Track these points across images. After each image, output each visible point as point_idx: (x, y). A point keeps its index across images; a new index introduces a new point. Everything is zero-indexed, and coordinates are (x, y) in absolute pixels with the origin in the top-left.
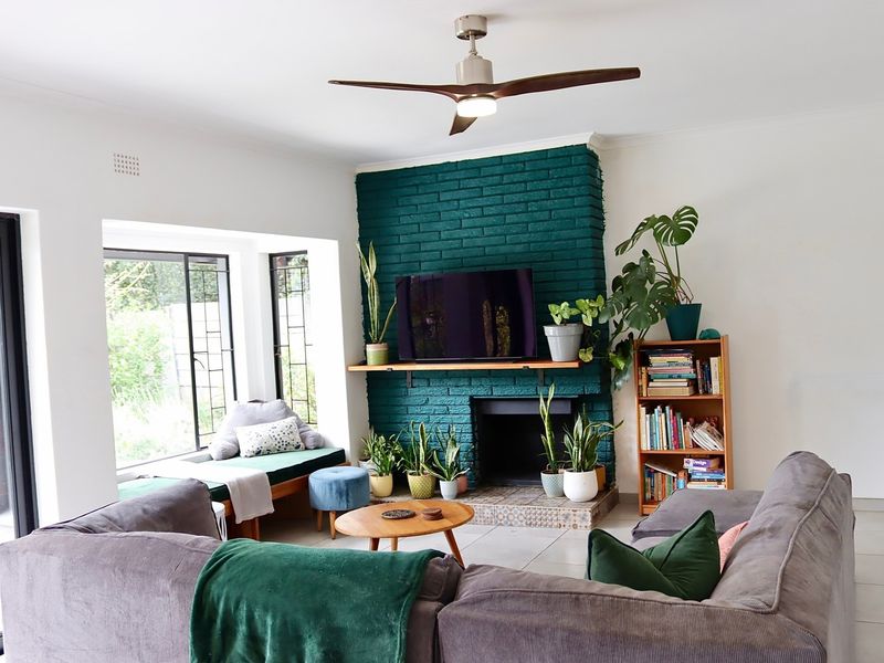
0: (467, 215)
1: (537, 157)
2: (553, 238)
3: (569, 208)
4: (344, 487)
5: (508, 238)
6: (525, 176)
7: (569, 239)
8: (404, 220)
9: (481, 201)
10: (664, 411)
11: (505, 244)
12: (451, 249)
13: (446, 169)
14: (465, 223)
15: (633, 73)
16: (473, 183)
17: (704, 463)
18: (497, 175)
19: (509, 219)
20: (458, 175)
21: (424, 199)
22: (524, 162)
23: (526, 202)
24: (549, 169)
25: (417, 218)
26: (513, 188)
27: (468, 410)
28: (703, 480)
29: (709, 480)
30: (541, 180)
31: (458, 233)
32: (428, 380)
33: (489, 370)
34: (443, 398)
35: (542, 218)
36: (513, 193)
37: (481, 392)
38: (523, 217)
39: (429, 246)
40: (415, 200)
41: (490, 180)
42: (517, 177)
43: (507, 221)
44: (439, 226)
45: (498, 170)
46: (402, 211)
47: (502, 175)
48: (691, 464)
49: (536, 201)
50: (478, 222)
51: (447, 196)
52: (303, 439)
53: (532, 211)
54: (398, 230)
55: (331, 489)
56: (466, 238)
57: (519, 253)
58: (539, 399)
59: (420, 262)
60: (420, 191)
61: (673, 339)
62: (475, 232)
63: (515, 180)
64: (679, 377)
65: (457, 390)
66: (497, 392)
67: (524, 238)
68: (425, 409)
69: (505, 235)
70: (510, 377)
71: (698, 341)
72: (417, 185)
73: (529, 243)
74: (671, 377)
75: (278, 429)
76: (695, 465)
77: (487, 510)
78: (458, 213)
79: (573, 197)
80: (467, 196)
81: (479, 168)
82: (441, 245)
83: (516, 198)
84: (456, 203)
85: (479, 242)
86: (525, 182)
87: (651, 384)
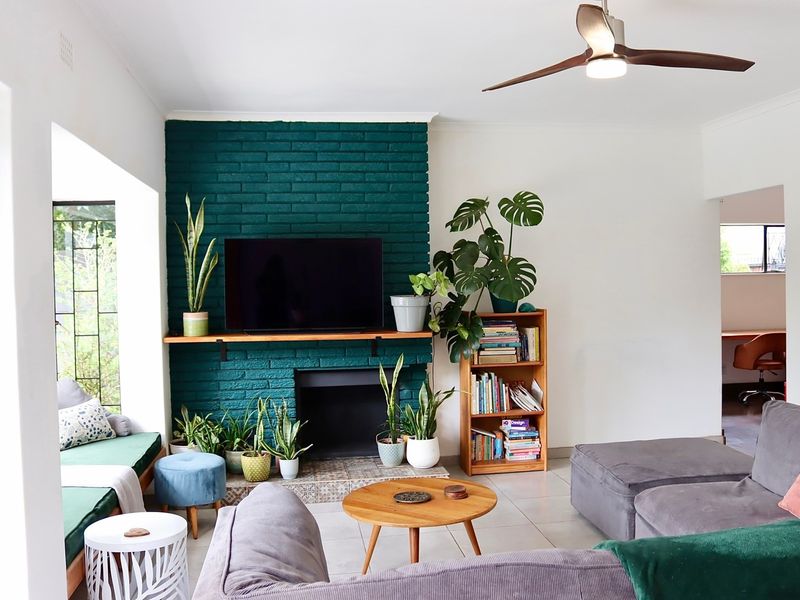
0: (298, 179)
1: (377, 129)
2: (390, 210)
3: (408, 182)
4: (211, 477)
5: (343, 205)
6: (364, 146)
7: (407, 213)
8: (223, 177)
9: (315, 166)
10: (490, 377)
11: (339, 212)
12: (279, 213)
13: (276, 128)
14: (295, 187)
15: (742, 65)
16: (306, 146)
17: (522, 423)
18: (335, 141)
19: (345, 187)
20: (289, 136)
21: (249, 157)
22: (363, 132)
23: (364, 172)
24: (388, 142)
25: (237, 177)
26: (351, 156)
27: (292, 383)
28: (519, 438)
29: (525, 438)
30: (381, 152)
31: (286, 197)
32: (246, 351)
33: (318, 341)
34: (263, 371)
35: (379, 190)
36: (350, 162)
37: (308, 364)
38: (360, 187)
39: (252, 209)
40: (238, 157)
41: (327, 146)
42: (354, 146)
43: (343, 189)
44: (267, 187)
45: (336, 136)
46: (222, 167)
47: (339, 142)
48: (510, 425)
49: (374, 172)
50: (311, 187)
51: (277, 157)
52: (113, 423)
53: (370, 182)
54: (216, 187)
55: (197, 481)
56: (297, 203)
57: (355, 223)
58: (378, 370)
59: (241, 224)
60: (244, 148)
61: (495, 312)
62: (307, 197)
63: (353, 149)
64: (507, 346)
65: (278, 362)
66: (324, 364)
67: (360, 207)
68: (241, 384)
69: (340, 203)
70: (340, 348)
71: (517, 313)
72: (241, 142)
73: (365, 213)
74: (500, 346)
75: (88, 414)
76: (513, 426)
77: (341, 486)
78: (289, 176)
79: (412, 172)
80: (300, 159)
81: (314, 132)
82: (266, 208)
83: (354, 167)
84: (286, 165)
85: (311, 208)
86: (364, 152)
87: (482, 353)
